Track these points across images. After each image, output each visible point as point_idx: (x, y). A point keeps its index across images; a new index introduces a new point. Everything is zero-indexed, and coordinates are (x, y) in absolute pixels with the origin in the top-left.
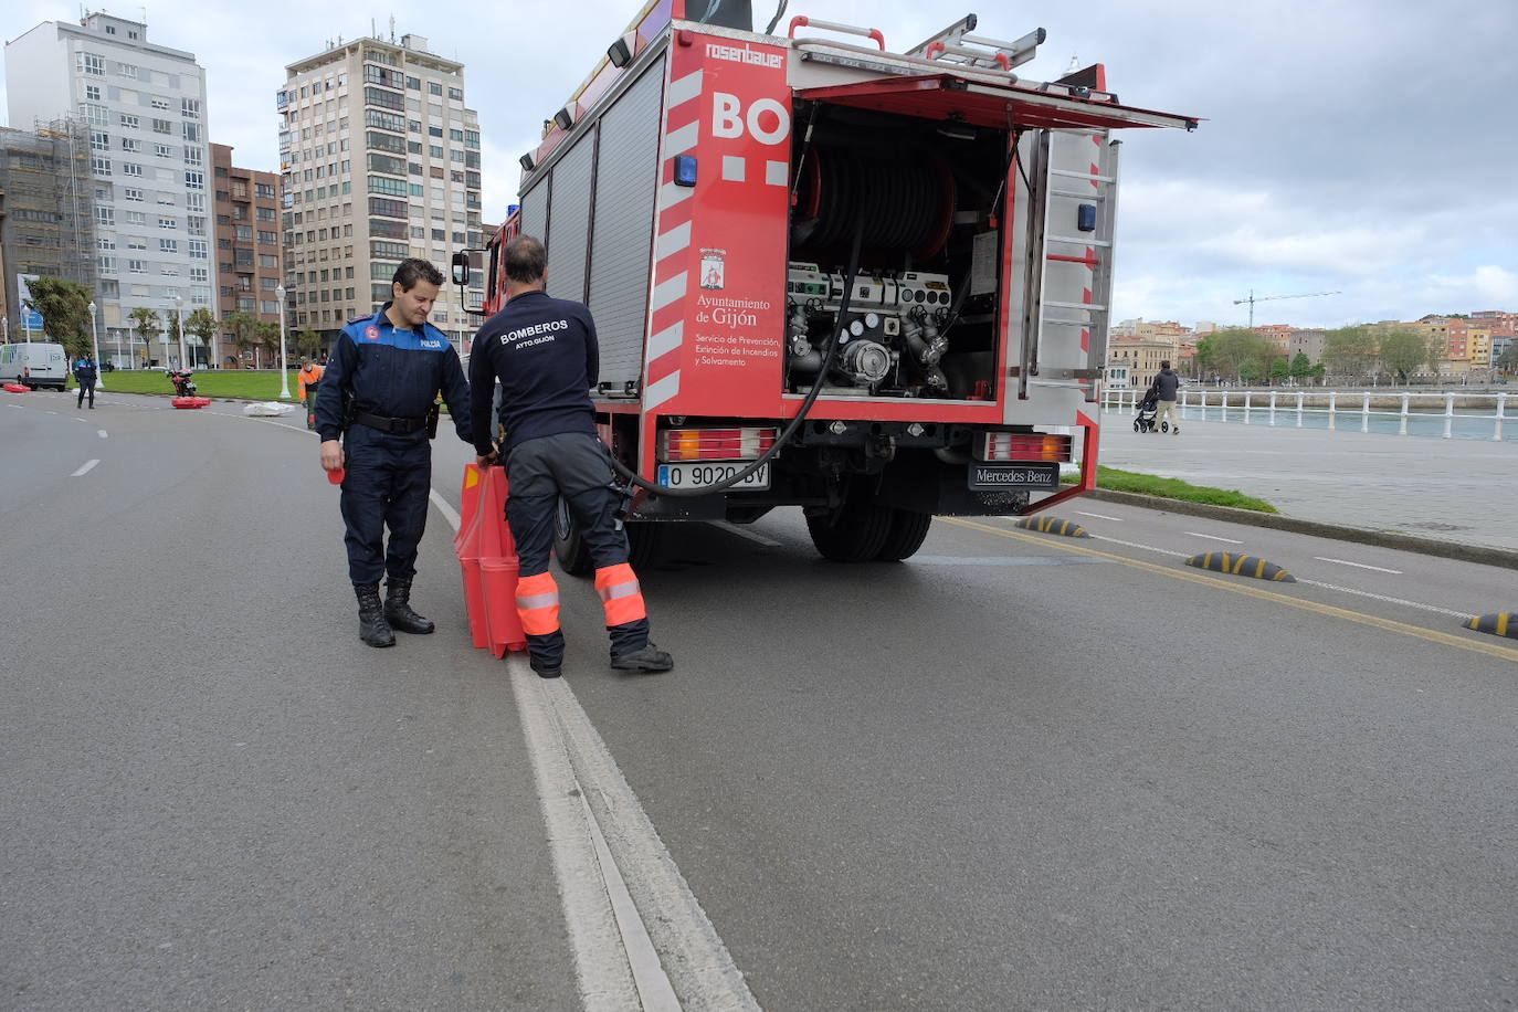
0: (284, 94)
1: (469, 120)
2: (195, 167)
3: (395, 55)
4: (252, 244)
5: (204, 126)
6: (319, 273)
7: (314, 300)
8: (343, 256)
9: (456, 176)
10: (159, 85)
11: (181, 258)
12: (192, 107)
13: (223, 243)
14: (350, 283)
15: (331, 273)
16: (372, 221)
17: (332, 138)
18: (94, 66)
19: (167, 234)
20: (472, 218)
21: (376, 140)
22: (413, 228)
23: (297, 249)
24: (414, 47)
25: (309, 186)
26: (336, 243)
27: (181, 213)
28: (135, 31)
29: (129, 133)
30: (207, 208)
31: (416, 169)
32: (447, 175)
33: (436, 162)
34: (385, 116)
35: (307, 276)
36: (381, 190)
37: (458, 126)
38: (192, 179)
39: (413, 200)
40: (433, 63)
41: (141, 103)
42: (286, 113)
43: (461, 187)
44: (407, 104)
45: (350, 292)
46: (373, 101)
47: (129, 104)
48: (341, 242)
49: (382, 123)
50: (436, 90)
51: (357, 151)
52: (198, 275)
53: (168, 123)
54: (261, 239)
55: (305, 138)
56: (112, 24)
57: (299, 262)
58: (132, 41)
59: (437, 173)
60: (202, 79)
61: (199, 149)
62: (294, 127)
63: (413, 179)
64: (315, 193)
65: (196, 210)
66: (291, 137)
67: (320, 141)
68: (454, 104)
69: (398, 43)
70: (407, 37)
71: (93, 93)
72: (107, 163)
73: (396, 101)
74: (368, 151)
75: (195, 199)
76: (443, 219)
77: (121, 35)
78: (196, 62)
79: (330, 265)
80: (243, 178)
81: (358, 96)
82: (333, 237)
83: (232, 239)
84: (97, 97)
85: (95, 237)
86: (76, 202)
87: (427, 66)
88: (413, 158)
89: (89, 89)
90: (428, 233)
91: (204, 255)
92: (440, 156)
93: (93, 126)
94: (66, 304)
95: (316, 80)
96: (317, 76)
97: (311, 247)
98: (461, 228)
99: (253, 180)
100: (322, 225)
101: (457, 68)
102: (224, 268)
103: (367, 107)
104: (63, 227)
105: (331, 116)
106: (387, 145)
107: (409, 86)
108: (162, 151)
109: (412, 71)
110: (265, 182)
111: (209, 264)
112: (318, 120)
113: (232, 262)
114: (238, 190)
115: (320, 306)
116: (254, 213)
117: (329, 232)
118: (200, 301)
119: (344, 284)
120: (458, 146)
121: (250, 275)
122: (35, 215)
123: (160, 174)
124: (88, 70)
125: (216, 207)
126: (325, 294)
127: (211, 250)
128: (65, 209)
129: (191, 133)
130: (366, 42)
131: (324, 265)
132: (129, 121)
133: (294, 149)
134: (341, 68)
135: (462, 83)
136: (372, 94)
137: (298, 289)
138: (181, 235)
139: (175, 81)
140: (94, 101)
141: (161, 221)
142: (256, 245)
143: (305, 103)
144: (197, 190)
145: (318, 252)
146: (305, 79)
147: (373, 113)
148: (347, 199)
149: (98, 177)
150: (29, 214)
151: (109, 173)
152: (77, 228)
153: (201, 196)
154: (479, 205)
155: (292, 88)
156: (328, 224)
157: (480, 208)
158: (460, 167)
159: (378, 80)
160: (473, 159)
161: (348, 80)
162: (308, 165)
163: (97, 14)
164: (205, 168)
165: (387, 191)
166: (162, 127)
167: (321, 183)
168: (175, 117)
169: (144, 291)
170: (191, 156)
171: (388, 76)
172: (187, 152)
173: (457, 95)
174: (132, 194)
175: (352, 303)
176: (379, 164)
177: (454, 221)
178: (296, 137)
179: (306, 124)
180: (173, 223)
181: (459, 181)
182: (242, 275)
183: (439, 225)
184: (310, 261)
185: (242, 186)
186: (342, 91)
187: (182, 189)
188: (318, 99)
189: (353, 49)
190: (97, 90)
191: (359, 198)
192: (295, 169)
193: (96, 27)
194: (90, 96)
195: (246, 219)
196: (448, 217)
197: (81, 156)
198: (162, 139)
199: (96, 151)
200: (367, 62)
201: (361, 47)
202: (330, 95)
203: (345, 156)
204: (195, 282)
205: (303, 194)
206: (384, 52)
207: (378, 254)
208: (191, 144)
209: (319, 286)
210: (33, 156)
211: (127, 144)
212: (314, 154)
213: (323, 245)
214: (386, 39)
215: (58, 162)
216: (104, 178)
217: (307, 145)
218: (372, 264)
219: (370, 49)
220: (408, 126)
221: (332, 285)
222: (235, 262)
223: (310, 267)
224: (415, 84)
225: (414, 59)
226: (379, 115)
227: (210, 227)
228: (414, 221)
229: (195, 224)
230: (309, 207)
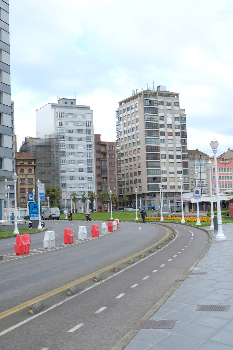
0: (118, 111)
1: (182, 113)
2: (90, 143)
3: (154, 94)
4: (107, 167)
5: (92, 129)
6: (129, 174)
7: (127, 184)
8: (137, 167)
9: (177, 134)
10: (80, 118)
11: (85, 174)
12: (89, 124)
13: (98, 167)
14: (140, 177)
15: (133, 174)
16: (147, 154)
17: (134, 126)
18: (61, 115)
19: (81, 166)
20: (184, 149)
21: (148, 125)
22: (162, 155)
23: (122, 166)
24: (161, 90)
25: (126, 143)
26: (135, 163)
27: (85, 159)
28: (73, 101)
29: (71, 135)
30: (93, 157)
31: (162, 134)
32: (174, 134)
33: (170, 130)
34: (151, 117)
35: (125, 175)
36: (150, 143)
37: (178, 116)
38: (89, 147)
39: (162, 145)
40: (169, 95)
41: (74, 125)
42: (118, 118)
43: (179, 138)
44: (159, 111)
45: (140, 180)
46: (147, 112)
47: (71, 126)
48: (137, 162)
49: (150, 119)
50: (169, 104)
51: (142, 130)
52: (90, 179)
53: (82, 130)
54: (110, 165)
55: (125, 126)
56: (66, 101)
57: (123, 170)
58: (72, 106)
59: (170, 134)
60: (92, 114)
61: (91, 137)
62: (121, 123)
63: (162, 137)
64: (128, 145)
65: (89, 157)
66: (120, 127)
67: (129, 127)
68: (176, 108)
69: (156, 90)
70: (159, 87)
71: (61, 124)
72: (64, 145)
73: (155, 111)
74: (146, 130)
75: (89, 153)
76: (172, 151)
77: (69, 104)
78: (90, 109)
79: (133, 171)
80: (104, 145)
81: (142, 110)
82: (134, 161)
83: (100, 166)
84: (62, 125)
85: (60, 170)
86: (55, 159)
87: (166, 96)
88: (161, 130)
89: (60, 123)
90: (167, 156)
91: (92, 172)
92: (171, 128)
93: (61, 134)
94: (55, 194)
95: (128, 106)
96: (128, 105)
97: (127, 165)
98: (179, 153)
99: (107, 145)
100: (130, 156)
101: (177, 95)
102: (98, 176)
103: (145, 114)
104: (52, 168)
105: (133, 118)
106: (152, 126)
107: (160, 104)
108: (80, 139)
109: (160, 99)
110: (112, 145)
111: (93, 175)
112: (129, 120)
113: (100, 174)
114: (103, 149)
115: (129, 186)
116: (108, 156)
117: (133, 159)
118: (90, 188)
119: (138, 177)
120: (178, 123)
121: (106, 178)
122: (44, 164)
123: (79, 147)
124: (60, 117)
125: (96, 155)
126: (131, 181)
127: (94, 170)
128: (52, 162)
129: (89, 132)
130: (144, 92)
131: (131, 171)
132: (70, 131)
133: (121, 130)
134: (136, 101)
135: (179, 100)
136: (147, 110)
137: (123, 180)
138: (85, 166)
139: (84, 116)
140: (61, 126)
141: (79, 162)
142: (108, 167)
143: (125, 114)
144: (90, 151)
145: (129, 166)
146: (125, 106)
147: (147, 116)
148: (138, 147)
149: (62, 150)
150: (42, 164)
151: (64, 149)
152: (55, 167)
153: (91, 152)
154: (186, 144)
155: (120, 109)
156: (132, 156)
157: (187, 145)
158: (179, 131)
159: (149, 104)
160: (183, 127)
161: (138, 105)
162: (126, 136)
163: (62, 99)
164: (92, 143)
165: (152, 143)
166: (80, 131)
167: (130, 142)
168: (84, 128)
169: (73, 186)
170: (88, 139)
171: (152, 102)
172: (87, 138)
173: (177, 105)
174: (71, 154)
175: (141, 184)
176: (149, 133)
177: (177, 151)
178: (122, 126)
179: (125, 121)
180: (83, 162)
181: (178, 136)
182: (103, 178)
183: (171, 153)
184: (126, 170)
185: (104, 147)
186: (137, 109)
187: (85, 151)
188: (129, 112)
189: (140, 94)
190: (62, 123)
191: (142, 146)
192: (121, 137)
193: (62, 103)
194: (60, 125)
195: (105, 158)
196: (175, 150)
197: (57, 145)
198: (80, 135)
199: (61, 142)
200: (145, 99)
201: (143, 94)
202: (133, 111)
203: (138, 132)
204: (89, 181)
205: (124, 146)
206: (151, 94)
207: (149, 166)
208: (88, 135)
209: (129, 179)
210: (44, 146)
211: (70, 138)
212: (127, 132)
213: (131, 164)
214: (152, 89)
215: (51, 147)
216: (63, 150)
217: (125, 128)
218: (147, 170)
219: (146, 94)
220: (159, 118)
221: (134, 178)
222: (101, 174)
223: (126, 172)
224: (162, 103)
225: (161, 95)
226: (149, 116)
227: (94, 163)
228: (162, 153)
229: (89, 162)
230: (126, 150)
